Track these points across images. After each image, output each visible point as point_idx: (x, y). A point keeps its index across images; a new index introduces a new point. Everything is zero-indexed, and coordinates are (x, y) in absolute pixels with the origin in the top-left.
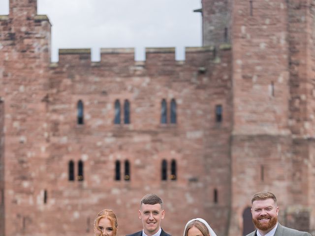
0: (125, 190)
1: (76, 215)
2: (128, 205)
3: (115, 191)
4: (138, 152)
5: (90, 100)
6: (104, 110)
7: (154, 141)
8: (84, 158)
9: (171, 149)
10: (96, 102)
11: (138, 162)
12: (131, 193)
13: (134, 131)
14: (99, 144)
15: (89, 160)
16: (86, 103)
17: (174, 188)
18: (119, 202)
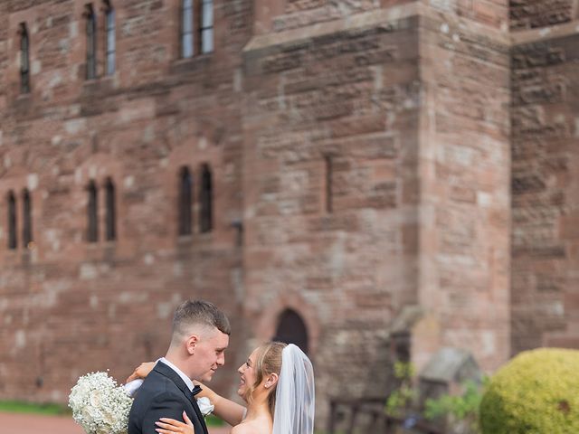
0: (105, 268)
1: (20, 338)
2: (112, 310)
3: (88, 272)
4: (129, 152)
5: (39, 20)
6: (63, 42)
7: (160, 115)
8: (32, 182)
9: (199, 135)
10: (49, 21)
11: (128, 183)
12: (117, 276)
13: (120, 92)
14: (56, 139)
15: (40, 187)
16: (33, 30)
17: (205, 255)
18: (94, 301)
